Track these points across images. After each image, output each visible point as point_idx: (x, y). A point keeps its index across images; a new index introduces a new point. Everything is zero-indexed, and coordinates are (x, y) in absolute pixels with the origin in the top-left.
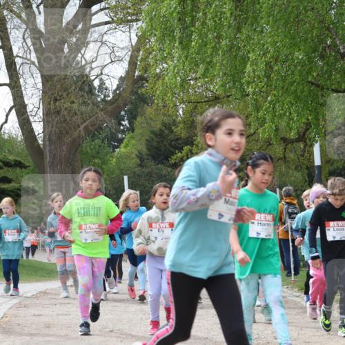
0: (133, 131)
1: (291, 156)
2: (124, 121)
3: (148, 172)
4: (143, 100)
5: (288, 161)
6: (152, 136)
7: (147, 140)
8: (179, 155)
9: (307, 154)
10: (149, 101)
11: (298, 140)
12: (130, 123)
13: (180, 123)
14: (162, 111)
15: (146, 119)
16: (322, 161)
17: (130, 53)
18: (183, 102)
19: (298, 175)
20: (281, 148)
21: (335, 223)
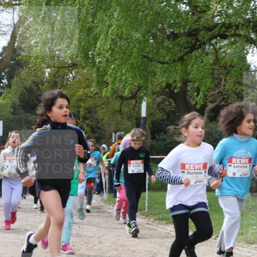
0: (10, 88)
1: (125, 109)
2: (4, 79)
3: (19, 119)
4: (20, 65)
5: (123, 113)
6: (25, 91)
7: (21, 94)
9: (137, 109)
10: (24, 66)
11: (131, 98)
12: (8, 81)
13: (46, 82)
14: (33, 73)
15: (20, 79)
16: (147, 114)
17: (12, 29)
18: (49, 67)
19: (129, 124)
20: (119, 103)
21: (135, 161)
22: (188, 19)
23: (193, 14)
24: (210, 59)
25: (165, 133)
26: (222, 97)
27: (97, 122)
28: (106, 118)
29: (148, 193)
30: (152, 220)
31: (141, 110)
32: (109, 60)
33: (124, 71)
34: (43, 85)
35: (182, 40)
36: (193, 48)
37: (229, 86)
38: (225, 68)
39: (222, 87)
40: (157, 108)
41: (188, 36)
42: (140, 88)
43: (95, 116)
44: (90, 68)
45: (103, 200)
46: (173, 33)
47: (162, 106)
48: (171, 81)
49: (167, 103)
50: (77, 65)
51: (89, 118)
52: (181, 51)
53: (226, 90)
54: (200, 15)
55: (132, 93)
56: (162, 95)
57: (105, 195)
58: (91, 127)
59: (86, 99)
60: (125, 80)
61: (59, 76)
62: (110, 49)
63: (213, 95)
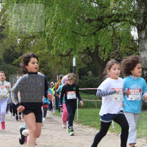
1: (64, 62)
3: (3, 67)
4: (3, 36)
5: (62, 64)
6: (6, 51)
7: (4, 53)
8: (17, 60)
9: (70, 62)
10: (5, 37)
11: (67, 55)
13: (18, 46)
14: (10, 41)
15: (3, 44)
16: (76, 65)
18: (19, 37)
19: (66, 70)
20: (60, 58)
21: (71, 92)
22: (97, 11)
23: (100, 8)
24: (111, 34)
25: (87, 75)
26: (118, 55)
27: (48, 69)
28: (53, 67)
29: (78, 110)
30: (81, 125)
31: (73, 62)
32: (54, 34)
33: (62, 40)
34: (16, 48)
35: (95, 23)
36: (101, 27)
37: (122, 49)
38: (119, 38)
39: (118, 49)
40: (82, 61)
41: (98, 21)
42: (71, 50)
43: (46, 66)
44: (43, 39)
45: (52, 113)
46: (89, 19)
47: (84, 60)
48: (89, 46)
49: (87, 58)
50: (35, 37)
51: (43, 67)
52: (94, 29)
53: (121, 51)
54: (104, 9)
55: (67, 52)
56: (84, 54)
57: (54, 111)
58: (44, 72)
59: (41, 56)
60: (63, 45)
61: (26, 43)
62: (54, 27)
63: (113, 54)
